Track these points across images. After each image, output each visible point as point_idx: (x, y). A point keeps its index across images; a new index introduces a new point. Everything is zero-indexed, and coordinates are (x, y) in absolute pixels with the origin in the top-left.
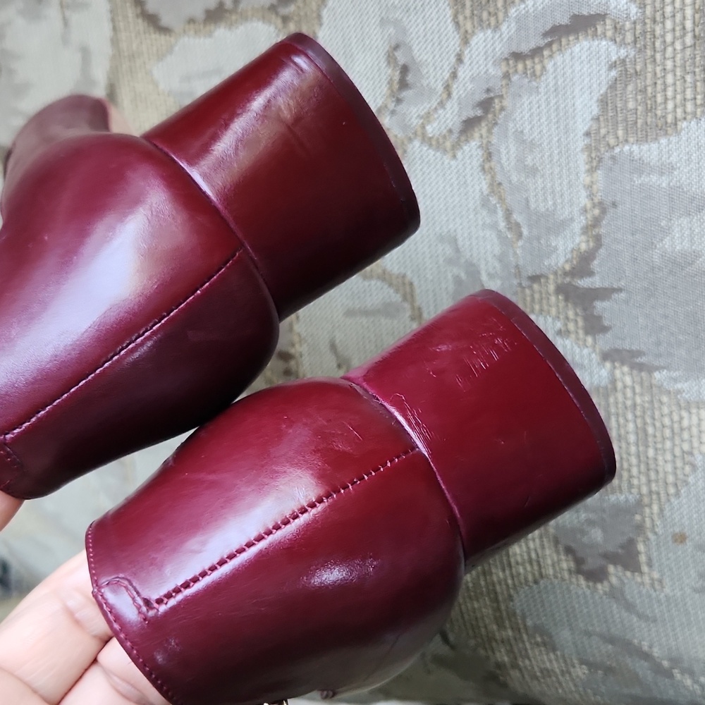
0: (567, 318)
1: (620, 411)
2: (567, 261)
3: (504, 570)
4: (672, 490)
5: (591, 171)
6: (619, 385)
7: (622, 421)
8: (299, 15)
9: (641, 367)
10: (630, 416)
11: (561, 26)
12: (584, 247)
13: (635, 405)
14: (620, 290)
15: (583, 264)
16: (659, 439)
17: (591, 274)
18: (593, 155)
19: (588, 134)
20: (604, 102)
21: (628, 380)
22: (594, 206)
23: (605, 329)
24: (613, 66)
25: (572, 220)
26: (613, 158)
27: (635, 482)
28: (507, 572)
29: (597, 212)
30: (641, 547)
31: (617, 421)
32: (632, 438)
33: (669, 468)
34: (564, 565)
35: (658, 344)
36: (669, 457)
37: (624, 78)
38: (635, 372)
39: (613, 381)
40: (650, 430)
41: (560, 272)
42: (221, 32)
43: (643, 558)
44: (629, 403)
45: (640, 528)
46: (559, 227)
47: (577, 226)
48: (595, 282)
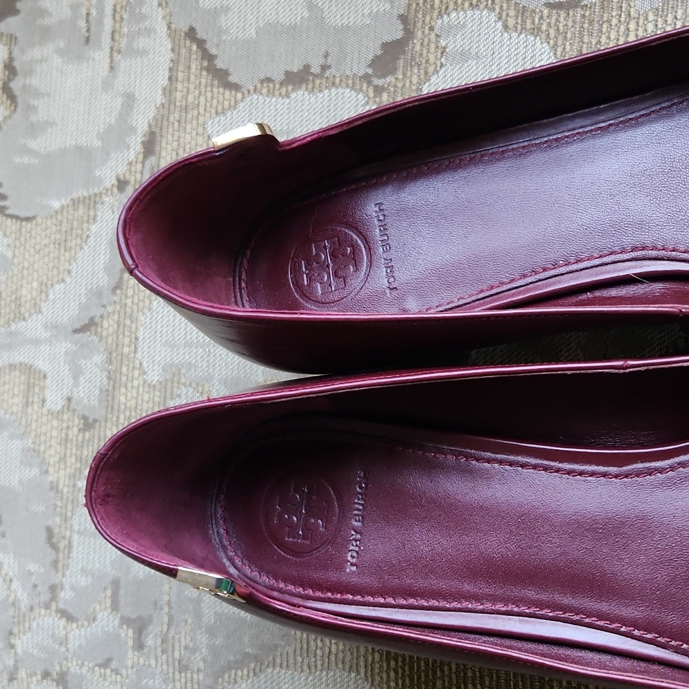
8: (395, 86)
42: (300, 95)
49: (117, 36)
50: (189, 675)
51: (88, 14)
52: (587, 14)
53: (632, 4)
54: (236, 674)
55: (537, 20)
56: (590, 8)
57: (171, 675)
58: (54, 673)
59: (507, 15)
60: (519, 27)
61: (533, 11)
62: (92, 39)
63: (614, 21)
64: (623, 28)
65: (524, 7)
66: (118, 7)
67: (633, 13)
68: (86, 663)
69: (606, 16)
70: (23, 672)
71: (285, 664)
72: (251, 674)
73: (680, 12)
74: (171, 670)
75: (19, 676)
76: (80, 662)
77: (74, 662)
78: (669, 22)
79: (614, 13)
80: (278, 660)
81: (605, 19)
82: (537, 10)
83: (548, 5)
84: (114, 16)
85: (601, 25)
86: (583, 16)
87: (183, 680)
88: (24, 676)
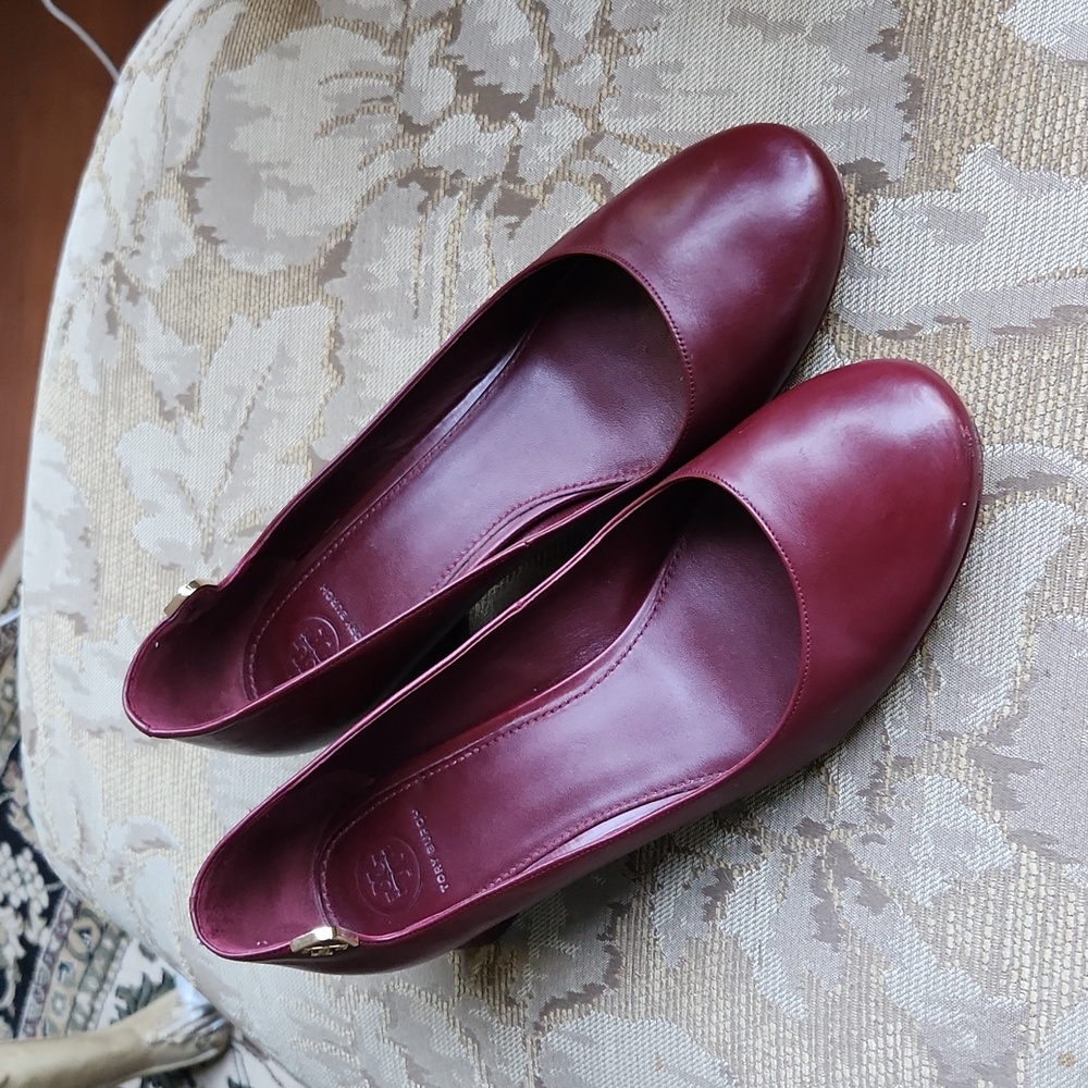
0: (976, 785)
1: (1021, 901)
2: (986, 723)
3: (851, 1067)
4: (1066, 1003)
5: (1028, 633)
6: (1024, 871)
7: (1019, 911)
9: (1051, 856)
10: (1030, 909)
11: (1018, 478)
12: (1007, 711)
13: (1037, 896)
14: (1040, 766)
15: (1003, 730)
16: (1059, 941)
17: (1010, 742)
18: (1033, 617)
19: (1029, 594)
20: (1052, 566)
21: (1034, 868)
22: (1025, 671)
23: (1018, 806)
24: (1068, 531)
25: (998, 680)
26: (1052, 624)
27: (1025, 985)
28: (855, 1070)
29: (1027, 677)
30: (1020, 1063)
31: (1015, 912)
32: (1029, 934)
33: (1066, 975)
34: (926, 1071)
35: (1074, 832)
36: (1067, 964)
37: (1078, 545)
38: (1043, 859)
39: (1018, 866)
40: (1051, 928)
41: (976, 734)
43: (1020, 1077)
44: (1031, 893)
45: (1022, 1041)
46: (984, 685)
47: (1003, 689)
48: (1014, 752)
49: (446, 312)
50: (515, 1009)
51: (416, 284)
52: (921, 346)
53: (967, 340)
54: (561, 1014)
55: (870, 348)
56: (925, 340)
57: (498, 1008)
58: (381, 993)
59: (841, 339)
60: (852, 352)
61: (867, 337)
62: (420, 311)
63: (948, 358)
64: (957, 365)
65: (858, 331)
66: (447, 280)
67: (967, 352)
68: (413, 986)
69: (940, 350)
70: (351, 990)
71: (609, 1007)
72: (576, 1015)
73: (1017, 353)
74: (497, 1002)
75: (347, 993)
76: (407, 984)
77: (401, 984)
78: (1005, 364)
79: (948, 349)
80: (602, 1003)
81: (939, 354)
82: (871, 337)
83: (881, 333)
84: (443, 289)
85: (934, 360)
86: (917, 349)
87: (509, 1015)
88: (352, 994)
